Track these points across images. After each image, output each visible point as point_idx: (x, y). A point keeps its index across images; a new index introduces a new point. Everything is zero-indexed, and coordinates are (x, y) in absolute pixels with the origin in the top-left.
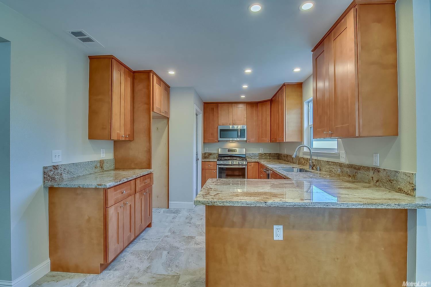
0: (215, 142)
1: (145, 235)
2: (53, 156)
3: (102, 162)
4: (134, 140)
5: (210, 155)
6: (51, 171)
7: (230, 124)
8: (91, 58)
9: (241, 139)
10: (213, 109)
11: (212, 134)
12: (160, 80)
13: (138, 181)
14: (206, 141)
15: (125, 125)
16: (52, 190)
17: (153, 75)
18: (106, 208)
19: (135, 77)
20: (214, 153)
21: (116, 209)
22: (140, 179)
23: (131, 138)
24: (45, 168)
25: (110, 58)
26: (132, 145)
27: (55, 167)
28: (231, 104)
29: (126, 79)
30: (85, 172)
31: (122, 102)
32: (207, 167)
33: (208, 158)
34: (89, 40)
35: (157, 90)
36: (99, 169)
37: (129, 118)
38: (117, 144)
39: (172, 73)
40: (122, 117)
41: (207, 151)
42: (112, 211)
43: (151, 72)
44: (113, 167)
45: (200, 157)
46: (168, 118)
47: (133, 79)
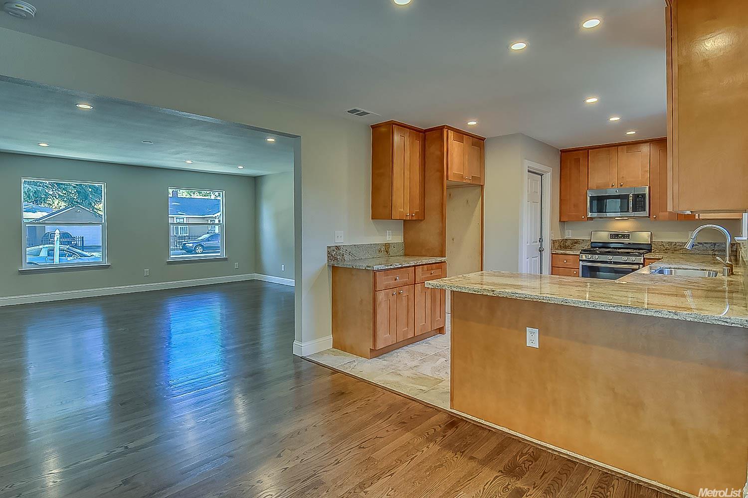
0: (582, 220)
1: (431, 340)
2: (336, 237)
3: (387, 246)
4: (424, 219)
5: (575, 243)
6: (334, 250)
7: (613, 186)
8: (373, 127)
9: (637, 214)
10: (578, 161)
11: (576, 206)
12: (461, 134)
13: (419, 269)
14: (565, 218)
15: (411, 201)
16: (334, 269)
17: (447, 131)
18: (375, 291)
19: (426, 137)
20: (583, 240)
21: (387, 295)
22: (423, 268)
23: (421, 217)
24: (329, 247)
25: (391, 124)
26: (423, 225)
27: (338, 248)
28: (617, 147)
29: (412, 144)
30: (367, 255)
31: (407, 173)
32: (560, 264)
33: (571, 248)
34: (364, 113)
35: (456, 150)
36: (383, 254)
37: (418, 191)
38: (408, 224)
39: (472, 123)
40: (407, 191)
41: (570, 237)
42: (381, 296)
43: (444, 128)
44: (402, 252)
45: (547, 245)
46: (482, 186)
47: (424, 140)
